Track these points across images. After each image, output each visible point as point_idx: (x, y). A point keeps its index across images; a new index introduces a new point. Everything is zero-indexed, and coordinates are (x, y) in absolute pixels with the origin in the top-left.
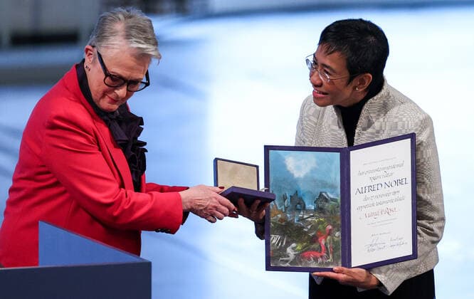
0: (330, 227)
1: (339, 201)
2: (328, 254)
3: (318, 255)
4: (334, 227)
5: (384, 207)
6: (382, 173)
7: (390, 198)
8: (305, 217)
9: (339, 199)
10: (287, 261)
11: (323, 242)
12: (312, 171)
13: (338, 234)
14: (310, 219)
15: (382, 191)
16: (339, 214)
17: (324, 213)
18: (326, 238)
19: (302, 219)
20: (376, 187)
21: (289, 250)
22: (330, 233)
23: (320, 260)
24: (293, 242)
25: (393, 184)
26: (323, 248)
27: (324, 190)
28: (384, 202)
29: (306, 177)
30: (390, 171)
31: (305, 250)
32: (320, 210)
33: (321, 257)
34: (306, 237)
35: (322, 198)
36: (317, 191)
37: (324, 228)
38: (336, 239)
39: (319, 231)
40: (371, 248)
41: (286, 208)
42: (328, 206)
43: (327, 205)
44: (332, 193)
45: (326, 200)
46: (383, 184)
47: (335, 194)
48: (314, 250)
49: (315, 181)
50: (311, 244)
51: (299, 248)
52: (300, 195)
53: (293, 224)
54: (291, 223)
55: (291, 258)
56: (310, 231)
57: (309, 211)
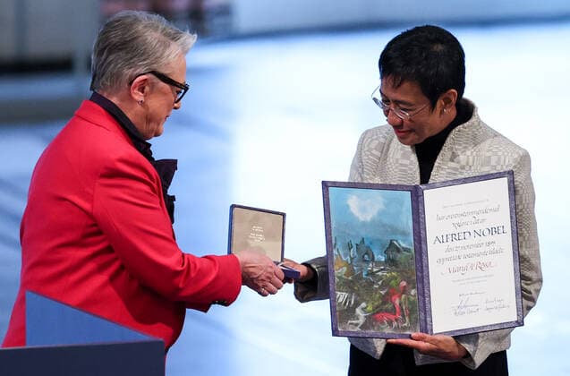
0: (404, 283)
1: (413, 251)
2: (403, 316)
3: (392, 317)
4: (408, 283)
5: (475, 260)
6: (470, 218)
7: (481, 250)
8: (375, 270)
9: (412, 248)
10: (357, 325)
11: (397, 302)
12: (381, 213)
13: (413, 292)
14: (380, 273)
15: (471, 240)
16: (413, 267)
17: (396, 266)
18: (400, 297)
19: (372, 273)
20: (462, 237)
21: (358, 311)
22: (404, 291)
23: (395, 324)
24: (364, 300)
25: (486, 232)
26: (398, 310)
27: (394, 237)
28: (474, 255)
29: (373, 221)
30: (480, 217)
31: (378, 311)
32: (391, 262)
33: (396, 320)
34: (378, 296)
35: (392, 247)
36: (387, 239)
37: (398, 284)
38: (412, 298)
39: (391, 288)
40: (459, 311)
41: (352, 259)
42: (400, 257)
43: (399, 255)
44: (404, 241)
45: (398, 250)
46: (472, 233)
47: (406, 243)
48: (386, 311)
49: (384, 226)
50: (384, 303)
51: (370, 308)
52: (367, 243)
53: (361, 278)
54: (359, 277)
55: (361, 321)
56: (381, 287)
57: (378, 264)
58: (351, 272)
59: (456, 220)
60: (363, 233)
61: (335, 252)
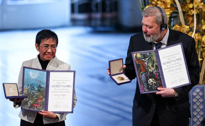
0: (42, 97)
1: (45, 88)
2: (40, 106)
3: (37, 106)
4: (43, 97)
5: (62, 93)
6: (62, 82)
7: (63, 91)
8: (34, 92)
9: (45, 87)
10: (28, 107)
11: (39, 102)
12: (37, 77)
13: (44, 99)
14: (36, 93)
15: (62, 88)
16: (45, 93)
17: (40, 92)
18: (40, 100)
19: (33, 93)
20: (59, 87)
21: (28, 103)
22: (41, 99)
23: (38, 107)
24: (31, 100)
25: (66, 86)
26: (39, 104)
27: (41, 84)
29: (35, 79)
30: (65, 82)
31: (34, 103)
32: (39, 91)
33: (38, 106)
34: (34, 99)
35: (40, 87)
36: (39, 84)
37: (40, 97)
38: (43, 101)
39: (38, 97)
40: (56, 106)
41: (29, 89)
42: (42, 90)
43: (41, 89)
44: (43, 85)
45: (41, 87)
46: (62, 86)
47: (44, 86)
48: (36, 104)
49: (38, 81)
50: (36, 102)
51: (32, 103)
52: (33, 84)
53: (31, 94)
54: (30, 94)
55: (29, 106)
56: (36, 97)
57: (36, 90)
58: (28, 92)
59: (58, 82)
60: (32, 82)
61: (24, 86)
